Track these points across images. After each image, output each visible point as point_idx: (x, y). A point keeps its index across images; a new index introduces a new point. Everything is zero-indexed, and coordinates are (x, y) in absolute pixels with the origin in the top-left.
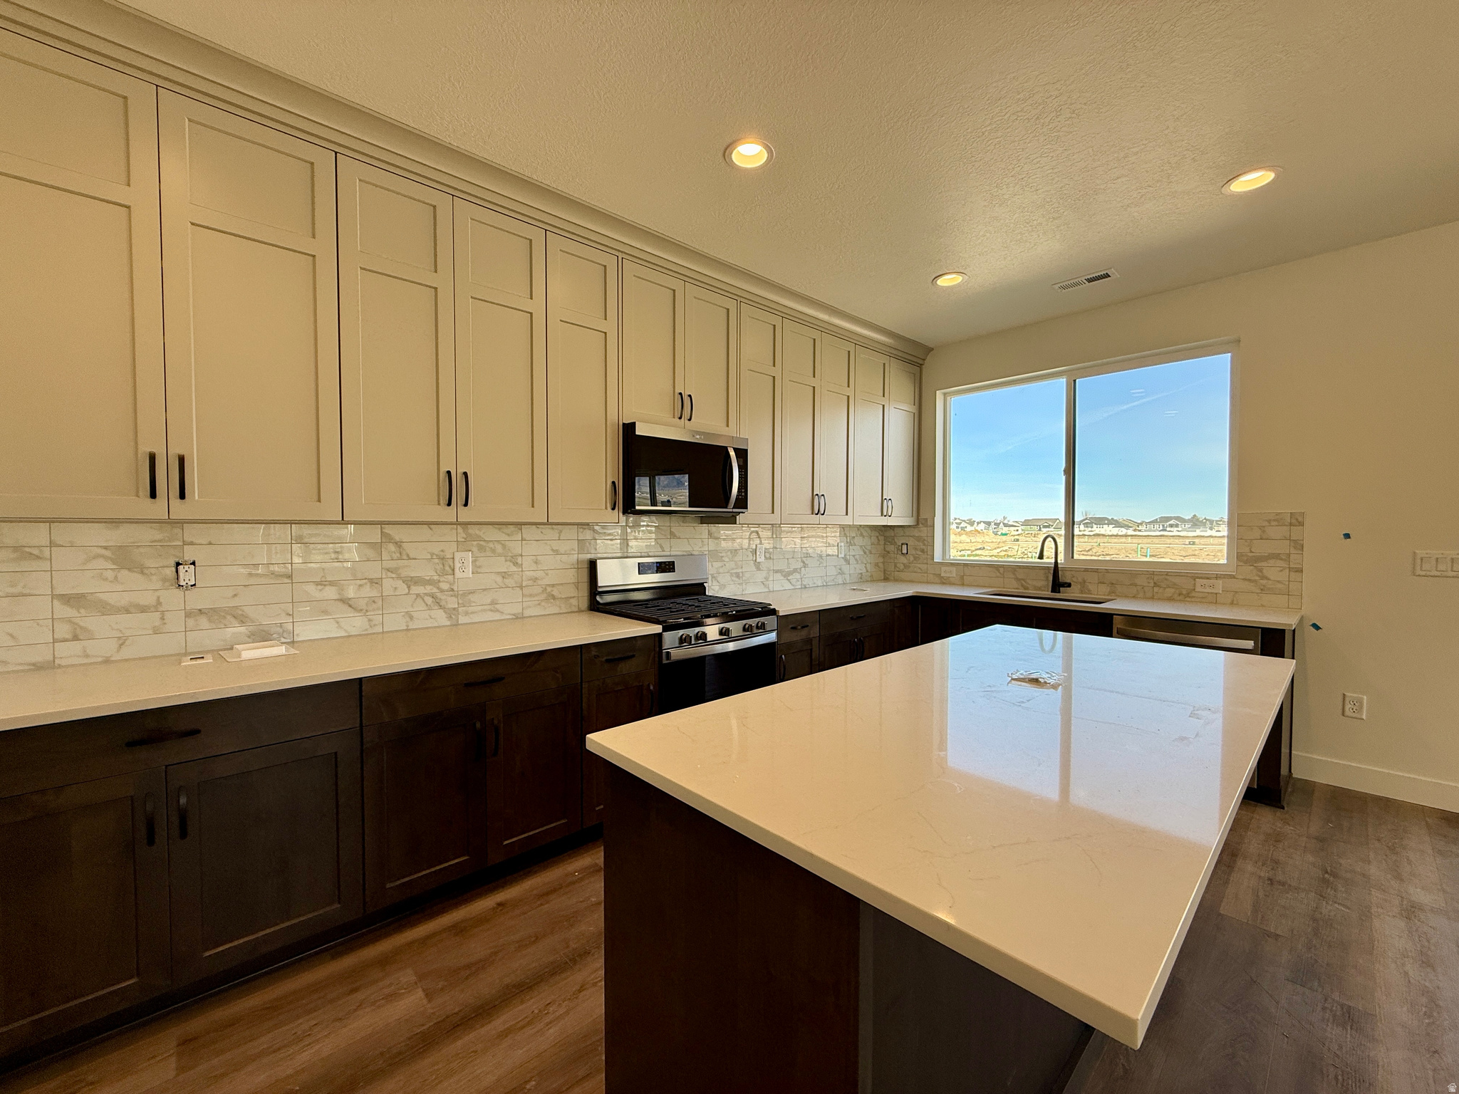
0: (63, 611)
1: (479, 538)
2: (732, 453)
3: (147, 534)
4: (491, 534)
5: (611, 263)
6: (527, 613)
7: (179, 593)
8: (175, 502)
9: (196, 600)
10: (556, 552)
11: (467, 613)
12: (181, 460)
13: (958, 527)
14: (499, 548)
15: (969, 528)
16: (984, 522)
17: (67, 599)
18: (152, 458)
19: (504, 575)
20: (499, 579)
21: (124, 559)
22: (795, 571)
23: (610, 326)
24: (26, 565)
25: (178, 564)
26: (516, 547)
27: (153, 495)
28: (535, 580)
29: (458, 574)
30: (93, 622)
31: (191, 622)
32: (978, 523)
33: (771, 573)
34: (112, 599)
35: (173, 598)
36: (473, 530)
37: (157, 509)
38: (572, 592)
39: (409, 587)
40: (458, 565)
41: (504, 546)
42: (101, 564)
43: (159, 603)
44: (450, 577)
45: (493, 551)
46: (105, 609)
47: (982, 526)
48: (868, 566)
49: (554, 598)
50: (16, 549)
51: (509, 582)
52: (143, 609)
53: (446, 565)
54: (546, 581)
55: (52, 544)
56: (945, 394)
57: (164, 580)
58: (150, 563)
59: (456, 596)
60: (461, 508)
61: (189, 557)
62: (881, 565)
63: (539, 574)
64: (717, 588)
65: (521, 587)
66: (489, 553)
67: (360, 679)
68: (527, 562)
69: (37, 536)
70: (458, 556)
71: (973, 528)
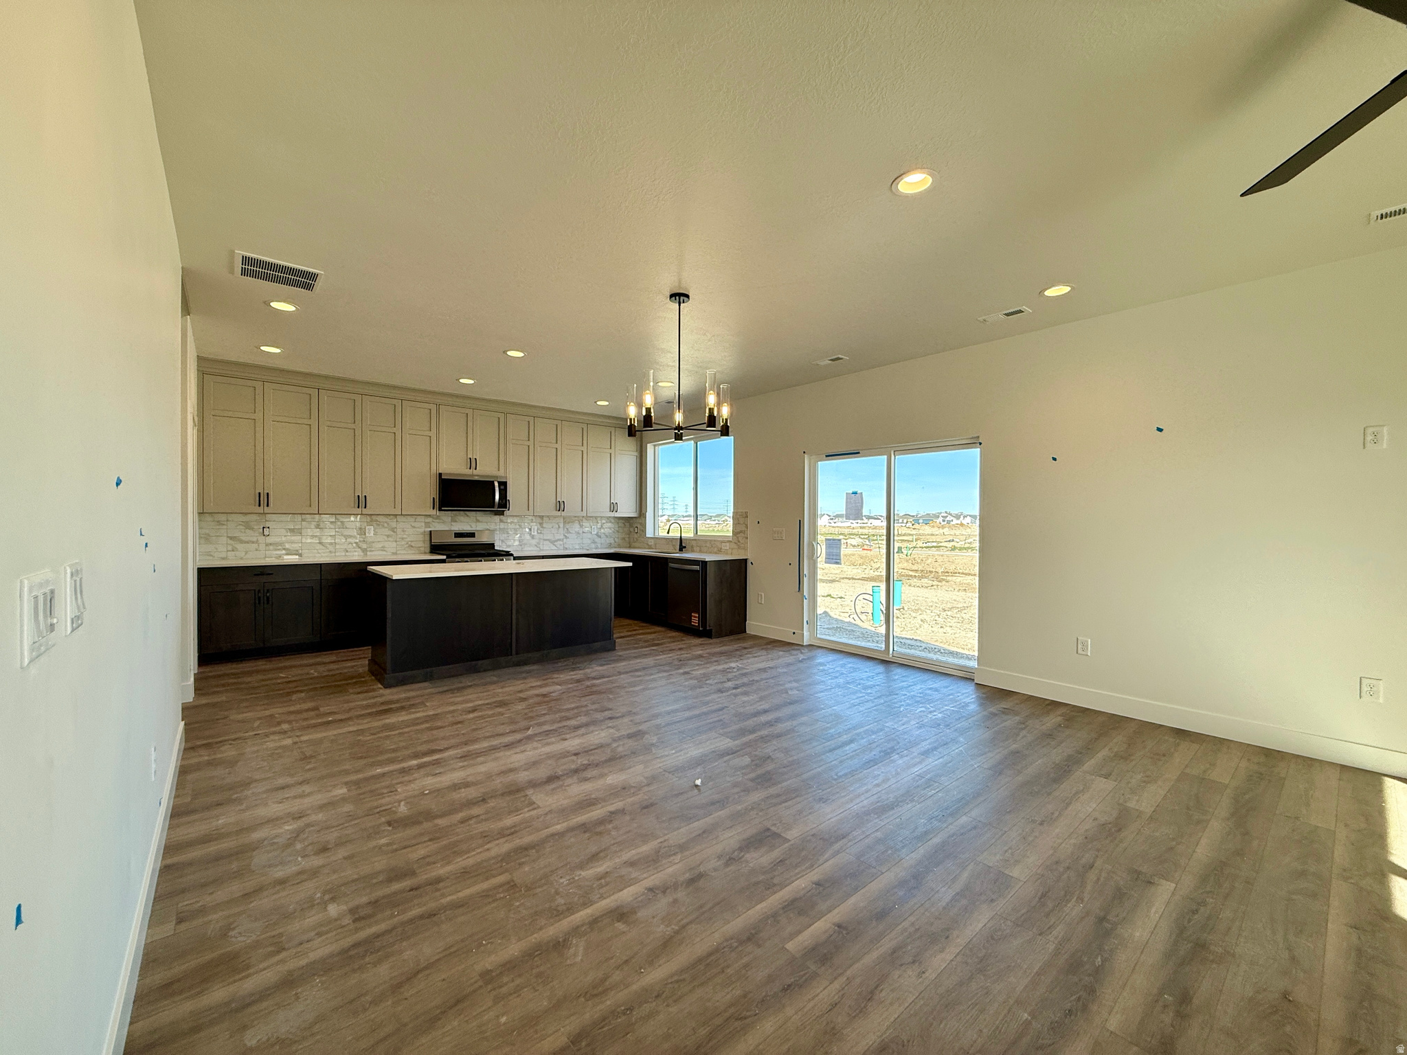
0: (230, 542)
1: (377, 521)
2: (496, 484)
3: (255, 517)
4: (381, 519)
5: (434, 408)
6: (398, 552)
7: (264, 537)
8: (266, 507)
9: (269, 540)
10: (414, 527)
11: (371, 551)
12: (268, 494)
13: (944, 521)
14: (386, 525)
15: (955, 521)
16: (970, 516)
17: (231, 538)
18: (260, 493)
19: (388, 536)
20: (386, 538)
21: (248, 526)
22: (559, 540)
23: (433, 433)
24: (221, 527)
25: (264, 528)
26: (394, 524)
27: (260, 505)
28: (403, 539)
29: (367, 535)
30: (239, 546)
31: (267, 548)
32: (964, 517)
33: (542, 541)
34: (243, 538)
35: (262, 539)
36: (374, 517)
37: (260, 510)
38: (421, 544)
39: (346, 539)
40: (367, 531)
41: (388, 524)
42: (241, 527)
43: (257, 540)
44: (364, 536)
45: (383, 526)
46: (242, 542)
47: (968, 520)
48: (616, 540)
49: (412, 546)
50: (218, 522)
51: (390, 539)
52: (253, 542)
53: (362, 531)
54: (409, 539)
55: (227, 521)
56: (655, 446)
57: (259, 533)
58: (255, 527)
59: (366, 543)
60: (364, 509)
61: (267, 526)
62: (627, 539)
63: (405, 536)
64: (505, 547)
65: (396, 541)
66: (381, 527)
67: (321, 564)
68: (399, 531)
69: (223, 518)
70: (367, 528)
71: (959, 522)
